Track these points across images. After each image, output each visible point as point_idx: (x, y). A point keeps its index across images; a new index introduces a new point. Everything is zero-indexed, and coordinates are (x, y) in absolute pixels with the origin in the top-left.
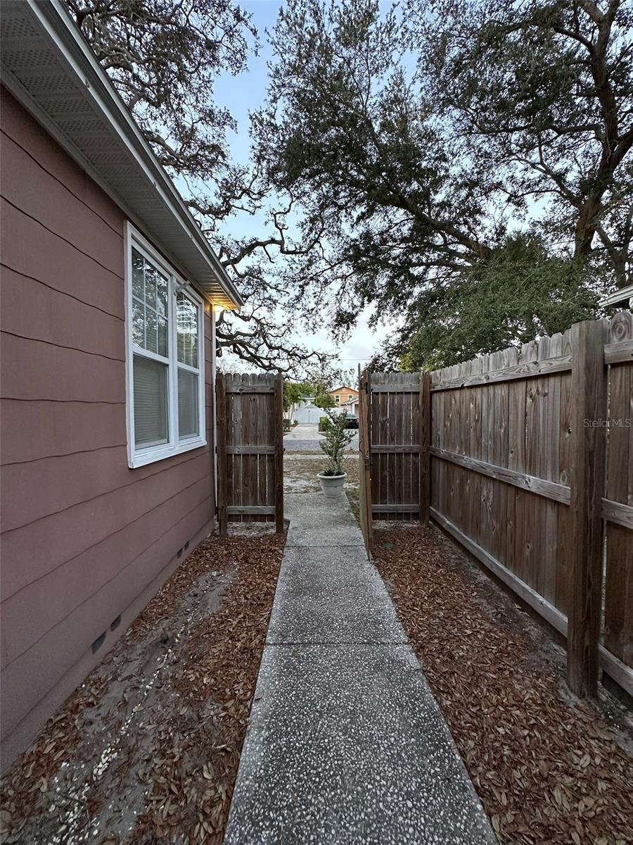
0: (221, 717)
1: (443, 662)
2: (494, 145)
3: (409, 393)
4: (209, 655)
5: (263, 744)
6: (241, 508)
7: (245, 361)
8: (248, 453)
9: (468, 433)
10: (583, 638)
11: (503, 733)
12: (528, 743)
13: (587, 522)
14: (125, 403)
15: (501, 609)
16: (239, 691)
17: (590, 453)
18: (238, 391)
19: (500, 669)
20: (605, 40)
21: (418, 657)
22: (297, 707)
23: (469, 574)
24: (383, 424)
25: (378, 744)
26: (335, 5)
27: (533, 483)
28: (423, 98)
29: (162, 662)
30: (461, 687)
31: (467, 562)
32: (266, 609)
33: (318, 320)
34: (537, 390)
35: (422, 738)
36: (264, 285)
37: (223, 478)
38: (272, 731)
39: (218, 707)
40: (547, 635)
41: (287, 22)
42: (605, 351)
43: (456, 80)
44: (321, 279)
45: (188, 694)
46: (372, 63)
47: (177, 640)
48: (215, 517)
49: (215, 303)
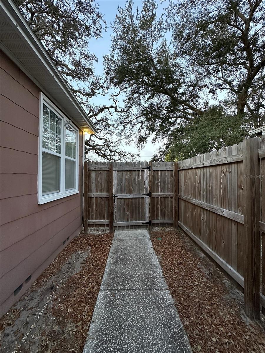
0: (74, 332)
1: (185, 300)
2: (203, 70)
3: (169, 171)
4: (72, 296)
5: (94, 349)
6: (94, 221)
7: (100, 156)
8: (97, 196)
9: (194, 188)
10: (252, 290)
11: (215, 341)
12: (228, 347)
13: (252, 233)
14: (37, 174)
15: (211, 271)
16: (85, 316)
17: (253, 200)
18: (94, 169)
19: (212, 303)
20: (248, 29)
21: (172, 296)
22: (112, 326)
23: (196, 253)
24: (157, 184)
25: (152, 348)
26: (138, 13)
27: (226, 212)
28: (174, 51)
29: (49, 299)
30: (193, 314)
31: (195, 248)
32: (102, 271)
33: (131, 140)
34: (226, 170)
35: (174, 344)
36: (109, 125)
37: (86, 207)
38: (99, 340)
39: (73, 326)
40: (233, 285)
41: (119, 20)
42: (259, 152)
43: (188, 44)
44: (132, 123)
45: (59, 318)
46: (153, 37)
47: (58, 287)
48: (83, 225)
49: (84, 131)
